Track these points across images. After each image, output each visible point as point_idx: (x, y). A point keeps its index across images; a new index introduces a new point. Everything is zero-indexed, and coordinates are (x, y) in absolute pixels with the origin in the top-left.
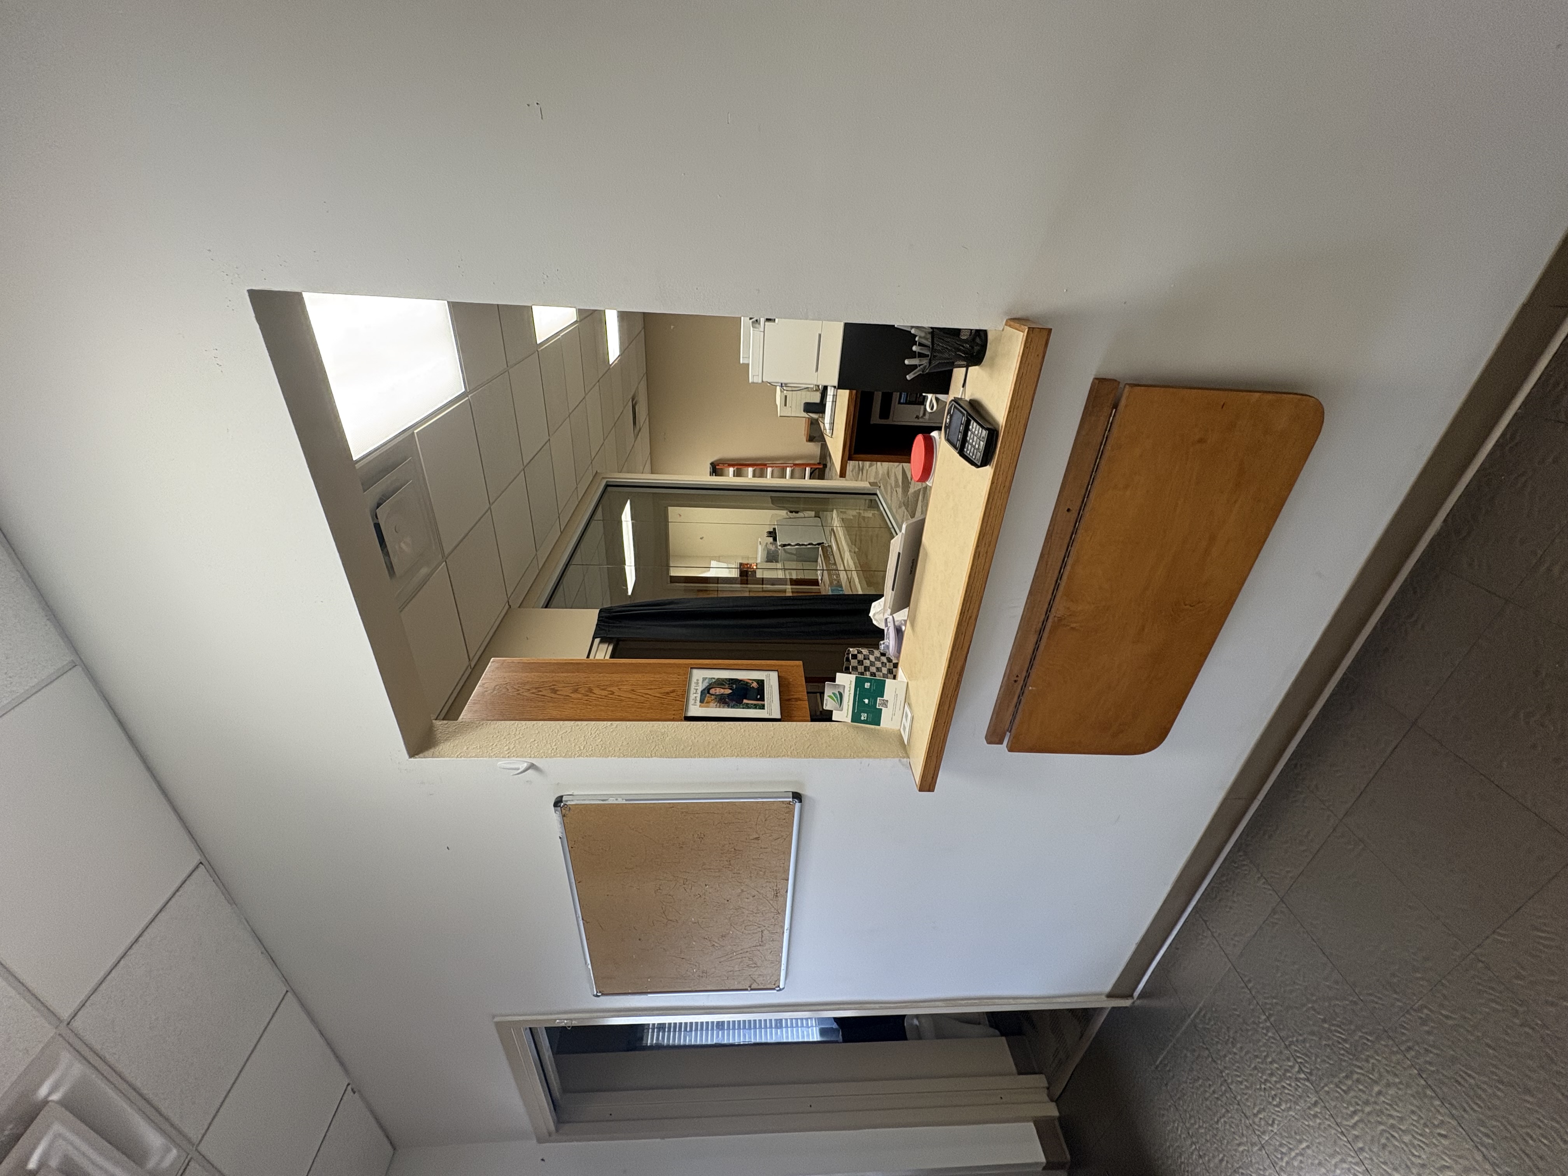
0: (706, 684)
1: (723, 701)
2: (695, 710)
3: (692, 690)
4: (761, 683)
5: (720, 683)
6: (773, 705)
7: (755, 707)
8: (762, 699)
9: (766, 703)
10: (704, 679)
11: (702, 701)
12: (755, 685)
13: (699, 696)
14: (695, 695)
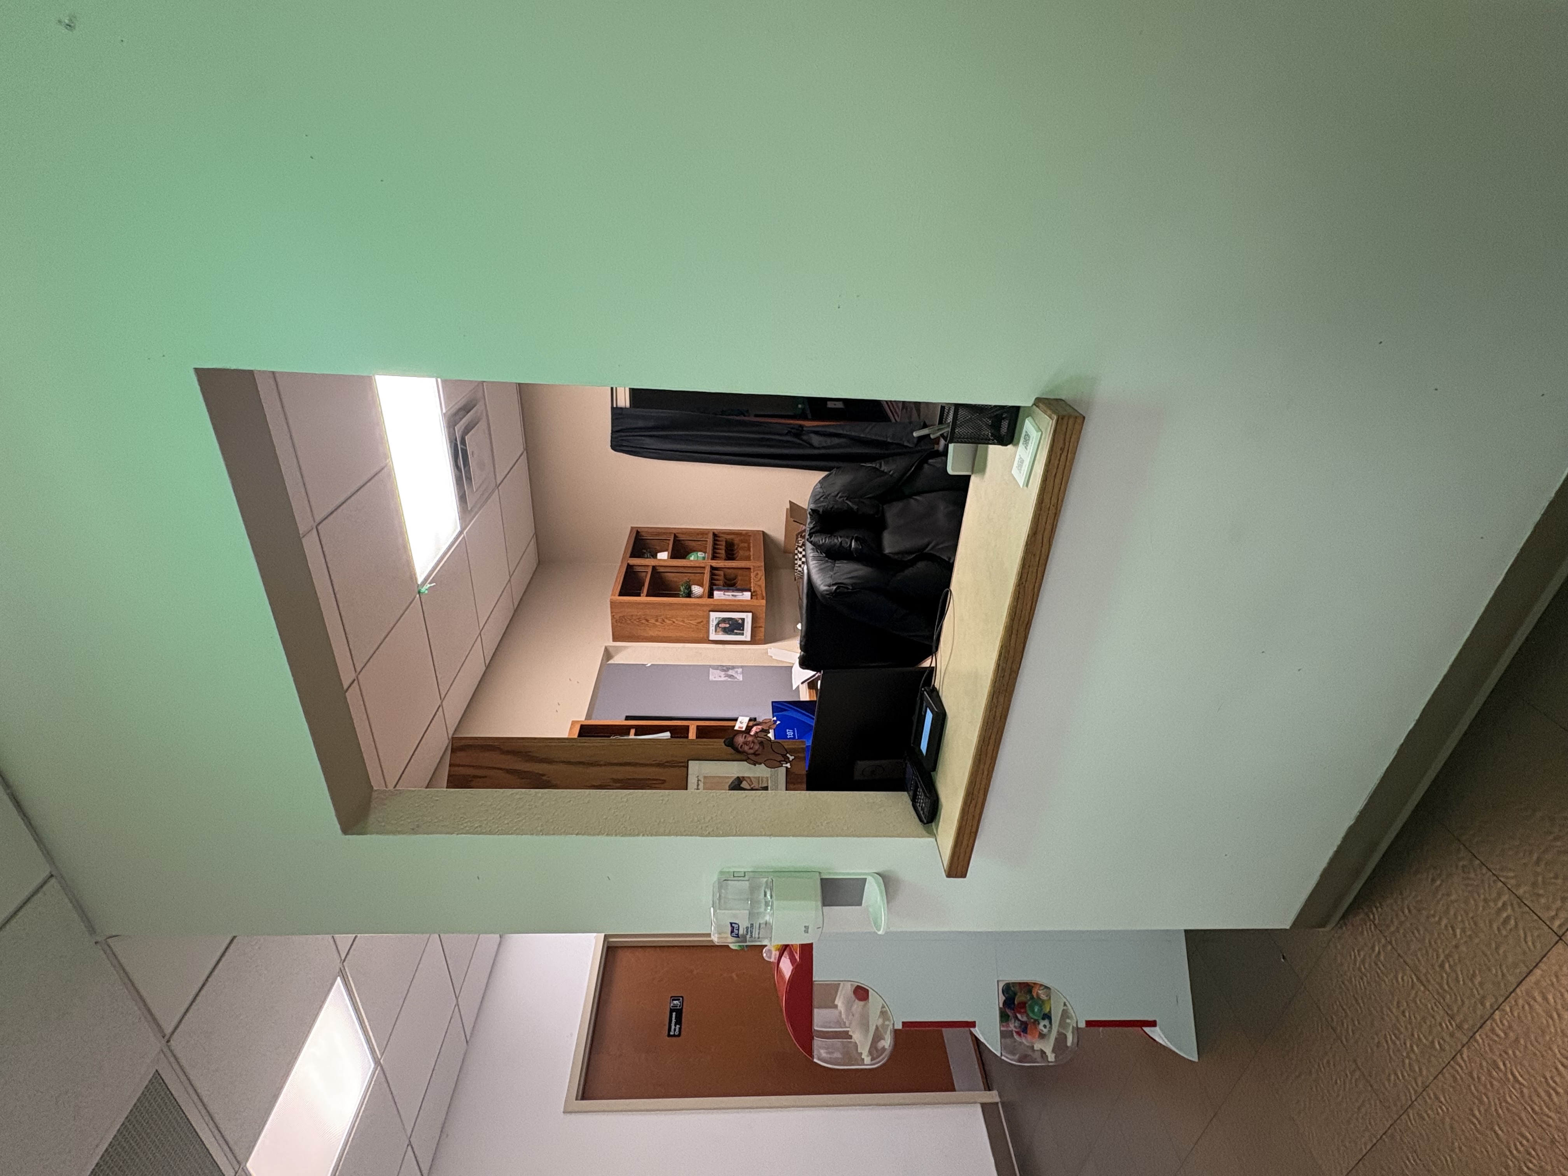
0: (717, 621)
1: (726, 631)
2: (713, 636)
3: (711, 626)
4: (743, 620)
5: (724, 620)
6: (747, 636)
7: (739, 634)
8: (743, 630)
9: (744, 632)
10: (716, 618)
11: (716, 631)
12: (740, 621)
13: (714, 628)
14: (712, 628)
